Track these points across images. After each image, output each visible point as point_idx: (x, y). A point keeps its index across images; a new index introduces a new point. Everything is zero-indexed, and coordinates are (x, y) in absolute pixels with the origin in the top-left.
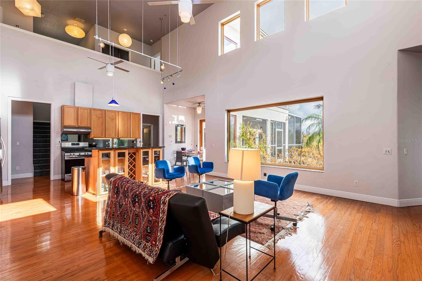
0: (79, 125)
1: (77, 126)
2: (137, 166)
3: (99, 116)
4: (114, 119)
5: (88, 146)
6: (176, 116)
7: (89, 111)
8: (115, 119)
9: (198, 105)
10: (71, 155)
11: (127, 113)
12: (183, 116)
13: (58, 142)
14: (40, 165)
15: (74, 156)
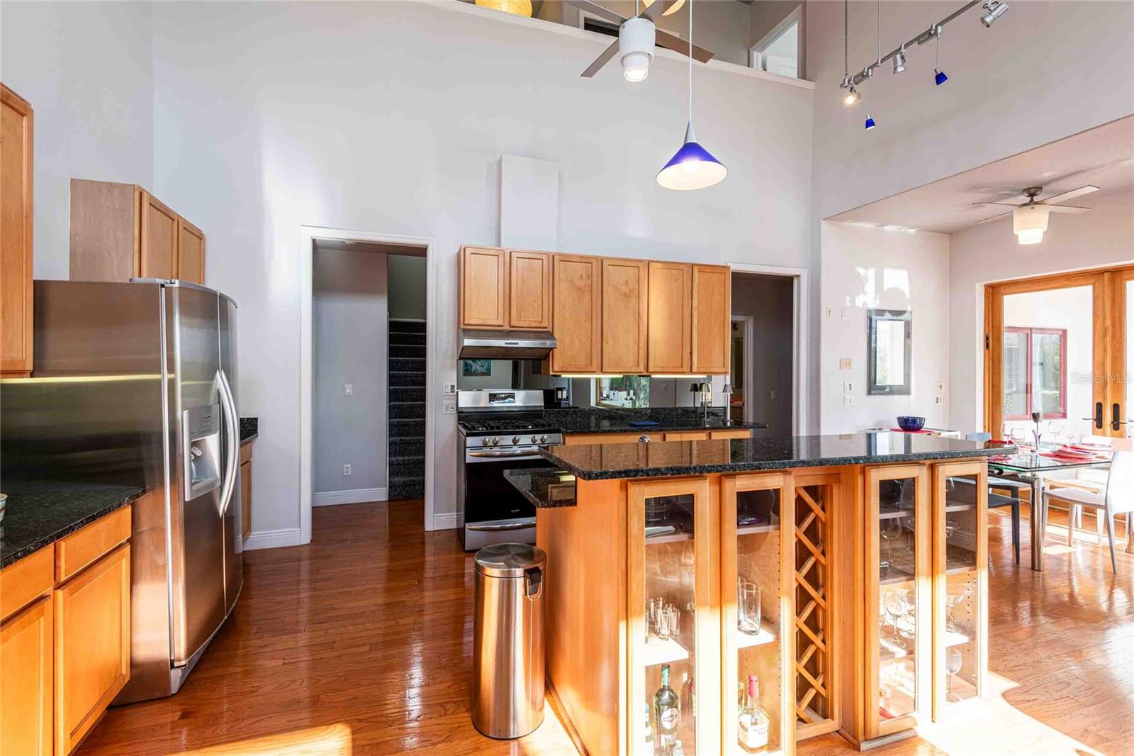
0: (513, 324)
1: (507, 327)
2: (837, 577)
3: (580, 283)
4: (633, 295)
5: (543, 404)
6: (871, 274)
7: (545, 262)
8: (636, 292)
9: (1025, 199)
10: (485, 445)
11: (682, 267)
12: (900, 268)
13: (449, 389)
14: (406, 458)
15: (498, 449)
